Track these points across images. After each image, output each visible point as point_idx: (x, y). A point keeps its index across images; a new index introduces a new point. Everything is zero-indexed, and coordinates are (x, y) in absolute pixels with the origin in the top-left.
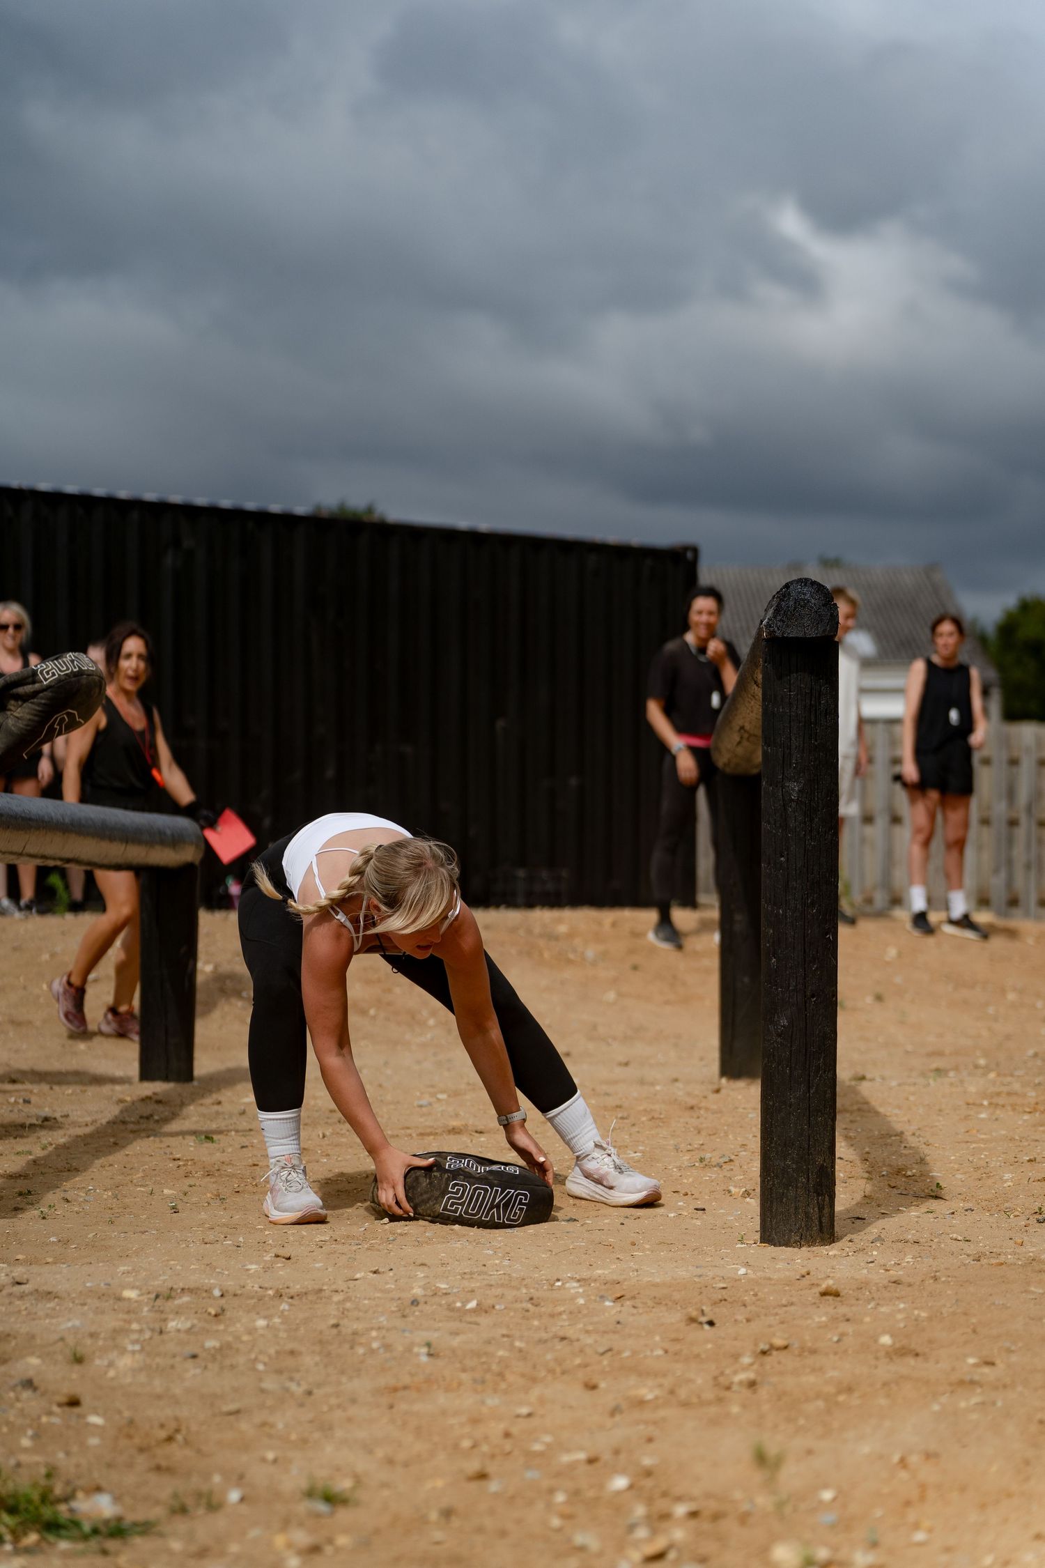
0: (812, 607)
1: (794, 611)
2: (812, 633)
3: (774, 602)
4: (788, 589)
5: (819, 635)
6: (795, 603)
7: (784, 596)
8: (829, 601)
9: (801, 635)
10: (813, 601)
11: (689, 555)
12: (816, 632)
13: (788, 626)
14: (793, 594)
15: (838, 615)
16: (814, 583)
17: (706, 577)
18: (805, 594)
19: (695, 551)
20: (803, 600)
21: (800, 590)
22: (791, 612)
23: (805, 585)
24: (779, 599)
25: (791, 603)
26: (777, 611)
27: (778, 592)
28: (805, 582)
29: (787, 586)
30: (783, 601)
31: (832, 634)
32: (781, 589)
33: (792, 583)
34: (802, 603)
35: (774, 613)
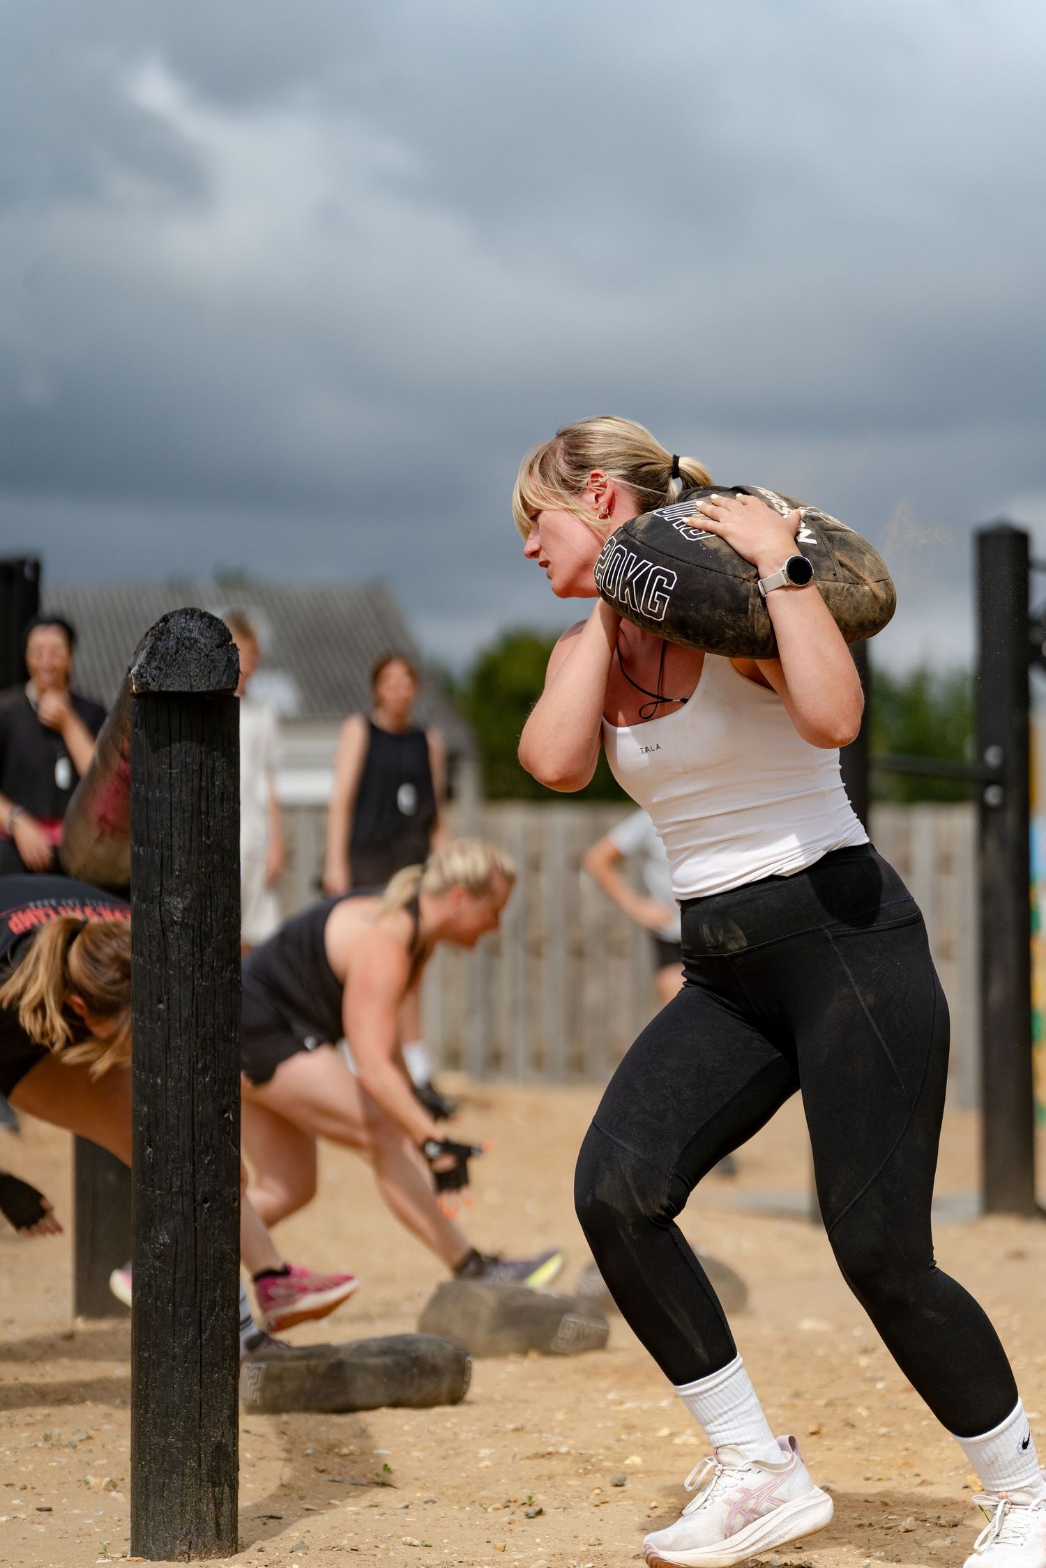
0: (202, 650)
1: (175, 654)
2: (201, 686)
3: (147, 642)
4: (166, 624)
5: (211, 688)
6: (177, 643)
7: (162, 633)
8: (225, 641)
9: (186, 688)
10: (203, 640)
11: (28, 572)
12: (207, 684)
13: (167, 676)
14: (175, 630)
15: (238, 660)
16: (203, 615)
17: (51, 601)
18: (191, 631)
19: (37, 567)
20: (189, 639)
21: (183, 625)
22: (171, 656)
23: (192, 618)
24: (154, 638)
25: (172, 643)
26: (152, 654)
27: (152, 628)
28: (190, 613)
29: (165, 619)
30: (160, 640)
31: (230, 687)
32: (157, 624)
33: (172, 615)
34: (186, 644)
35: (147, 657)
